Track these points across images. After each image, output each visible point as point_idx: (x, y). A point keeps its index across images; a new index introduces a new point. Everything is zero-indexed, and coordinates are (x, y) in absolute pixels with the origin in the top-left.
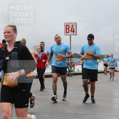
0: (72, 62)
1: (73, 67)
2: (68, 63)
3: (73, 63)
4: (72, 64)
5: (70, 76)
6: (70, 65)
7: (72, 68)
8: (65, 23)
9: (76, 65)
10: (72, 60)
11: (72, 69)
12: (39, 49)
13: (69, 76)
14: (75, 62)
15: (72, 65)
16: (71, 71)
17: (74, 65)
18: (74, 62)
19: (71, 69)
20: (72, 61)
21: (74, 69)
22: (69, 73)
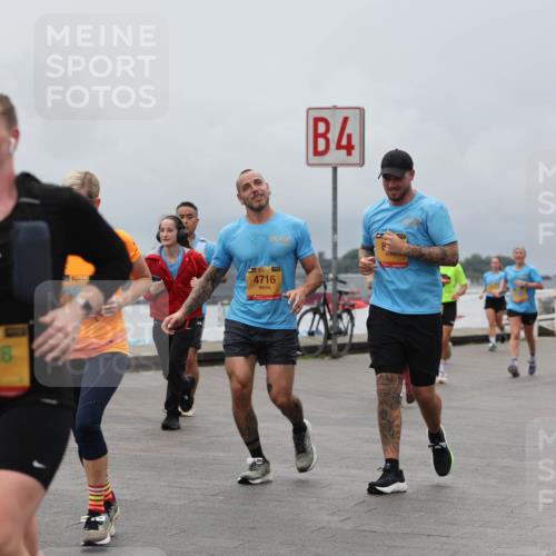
0: (340, 293)
1: (345, 316)
2: (325, 294)
3: (345, 298)
4: (342, 302)
5: (334, 357)
6: (330, 306)
7: (340, 317)
8: (309, 109)
9: (359, 307)
10: (344, 283)
11: (341, 326)
12: (170, 230)
13: (327, 358)
14: (355, 290)
15: (343, 306)
16: (336, 334)
17: (353, 306)
18: (353, 293)
19: (335, 323)
20: (341, 287)
21: (353, 325)
22: (330, 342)
